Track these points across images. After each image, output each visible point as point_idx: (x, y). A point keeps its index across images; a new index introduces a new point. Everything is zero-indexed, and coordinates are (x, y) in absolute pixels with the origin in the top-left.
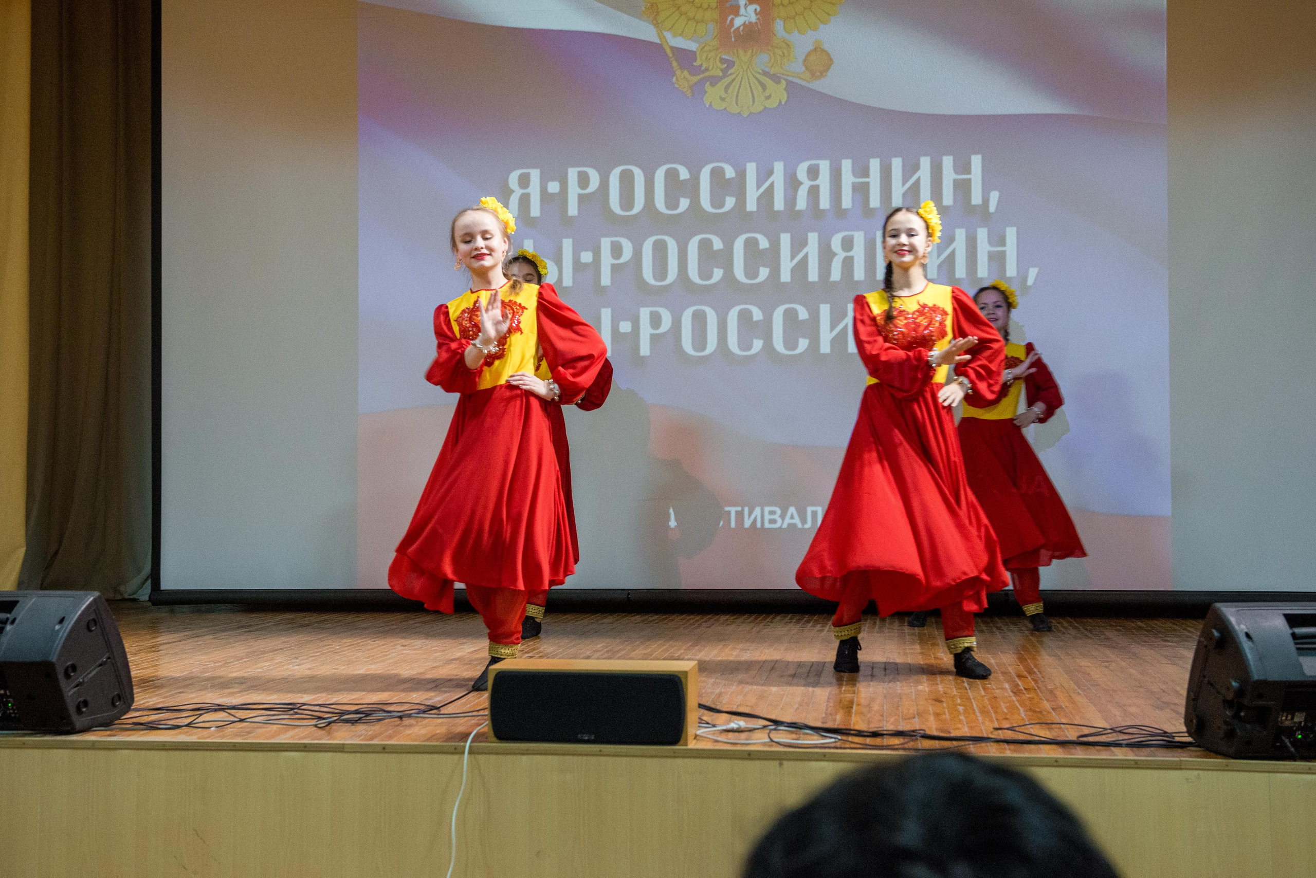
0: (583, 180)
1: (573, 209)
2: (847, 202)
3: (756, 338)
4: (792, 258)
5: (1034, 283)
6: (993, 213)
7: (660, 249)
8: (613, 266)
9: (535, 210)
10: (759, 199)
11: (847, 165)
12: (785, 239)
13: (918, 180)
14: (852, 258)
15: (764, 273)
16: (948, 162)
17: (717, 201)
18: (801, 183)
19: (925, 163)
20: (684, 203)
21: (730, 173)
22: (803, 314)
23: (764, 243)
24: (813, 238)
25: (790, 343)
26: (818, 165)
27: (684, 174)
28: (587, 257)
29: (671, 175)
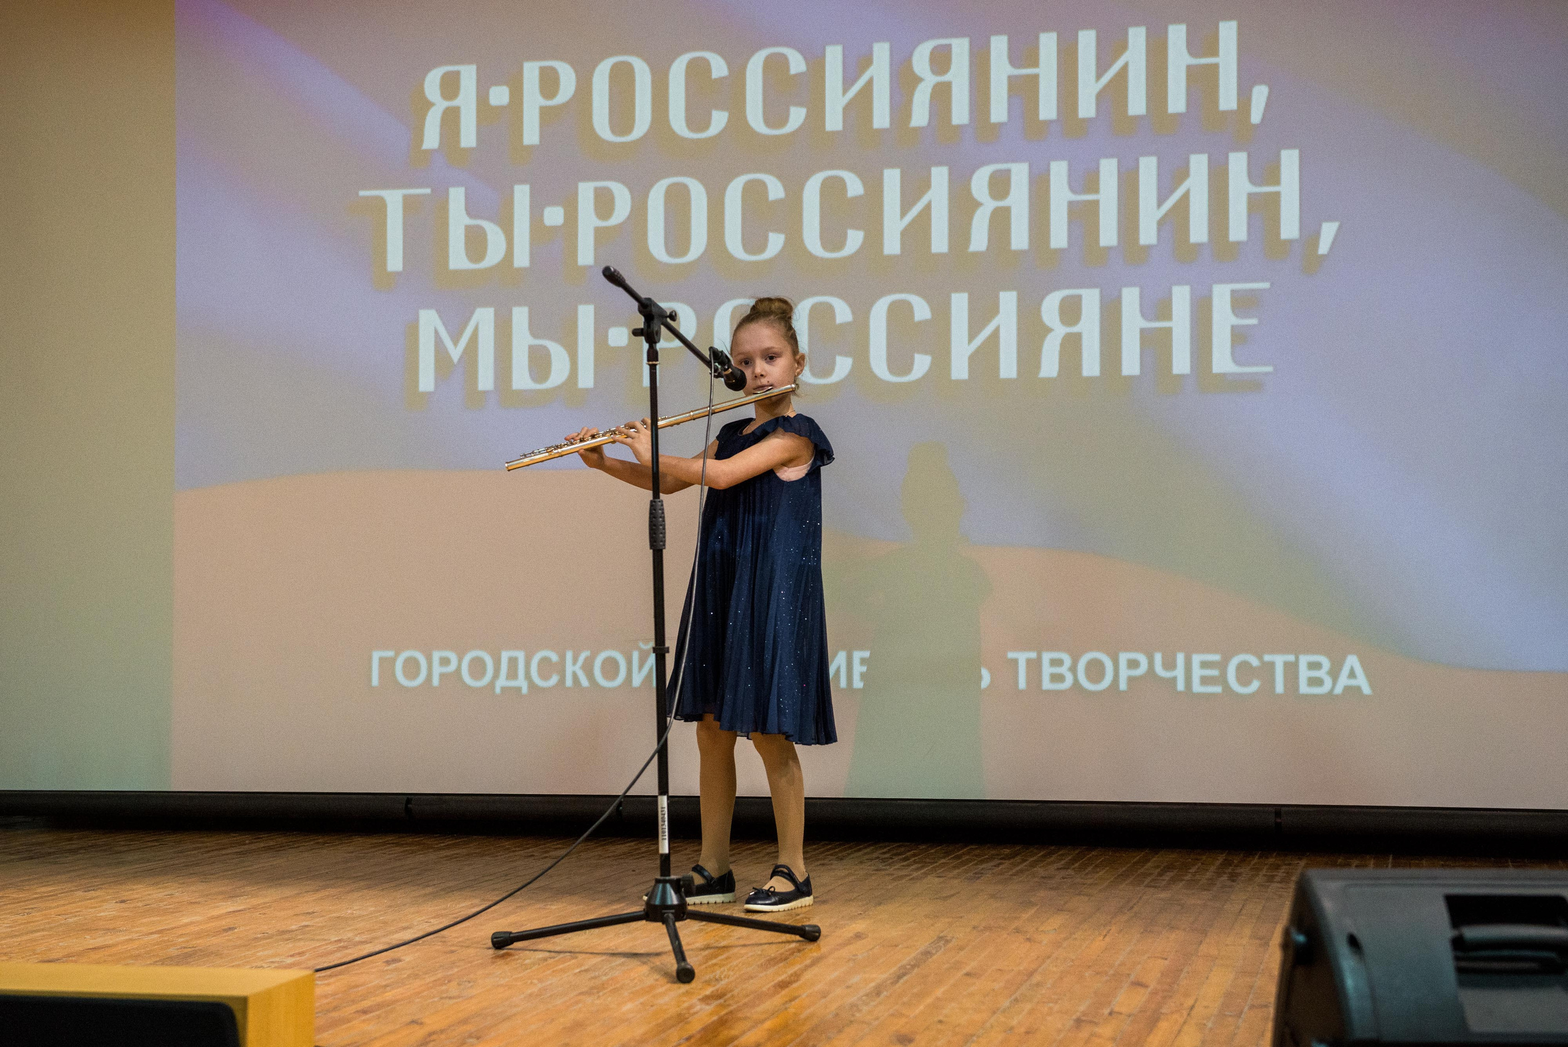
0: (549, 83)
1: (531, 134)
2: (999, 112)
3: (841, 354)
4: (903, 213)
5: (1331, 248)
6: (1257, 126)
7: (678, 201)
8: (598, 231)
9: (468, 137)
10: (847, 109)
11: (999, 45)
12: (892, 178)
13: (1125, 69)
14: (1007, 210)
15: (855, 239)
16: (1177, 35)
17: (775, 115)
18: (919, 80)
19: (1137, 37)
20: (719, 120)
21: (797, 63)
22: (922, 310)
23: (855, 186)
24: (940, 176)
25: (899, 361)
26: (949, 47)
27: (719, 68)
28: (554, 216)
29: (698, 72)
